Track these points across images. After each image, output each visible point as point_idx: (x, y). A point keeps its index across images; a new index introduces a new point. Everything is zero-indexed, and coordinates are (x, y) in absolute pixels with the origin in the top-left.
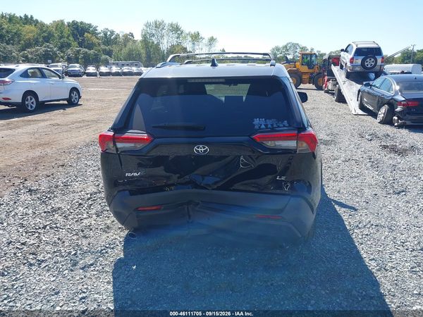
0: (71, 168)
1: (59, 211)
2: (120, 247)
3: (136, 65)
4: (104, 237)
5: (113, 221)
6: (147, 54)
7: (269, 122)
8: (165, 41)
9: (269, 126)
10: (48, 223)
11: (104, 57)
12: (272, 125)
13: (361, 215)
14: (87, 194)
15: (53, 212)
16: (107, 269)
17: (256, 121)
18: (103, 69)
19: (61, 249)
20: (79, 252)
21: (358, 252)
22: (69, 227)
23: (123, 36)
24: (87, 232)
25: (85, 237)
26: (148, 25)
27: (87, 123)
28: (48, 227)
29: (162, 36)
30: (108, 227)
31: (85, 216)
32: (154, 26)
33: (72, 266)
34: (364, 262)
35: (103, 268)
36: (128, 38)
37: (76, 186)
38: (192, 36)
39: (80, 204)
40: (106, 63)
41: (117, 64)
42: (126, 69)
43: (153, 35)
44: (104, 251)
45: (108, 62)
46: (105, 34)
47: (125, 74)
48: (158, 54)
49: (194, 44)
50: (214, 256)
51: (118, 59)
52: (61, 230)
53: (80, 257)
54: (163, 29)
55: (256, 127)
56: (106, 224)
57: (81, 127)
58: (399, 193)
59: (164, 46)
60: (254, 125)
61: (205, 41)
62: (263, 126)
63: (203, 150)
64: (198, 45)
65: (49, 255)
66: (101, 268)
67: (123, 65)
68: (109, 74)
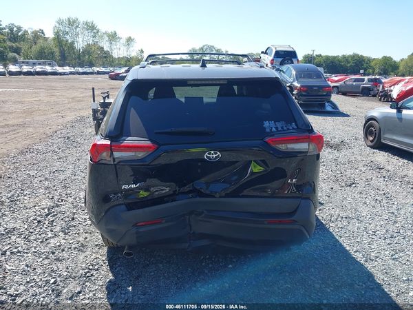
0: (10, 180)
1: (15, 232)
2: (105, 267)
3: (49, 64)
4: (81, 258)
5: (86, 238)
6: (61, 52)
7: (279, 125)
8: (80, 40)
9: (280, 129)
10: (7, 248)
11: (11, 55)
12: (282, 128)
13: (329, 209)
14: (44, 209)
15: (8, 233)
16: (98, 295)
17: (266, 124)
18: (13, 68)
19: (35, 277)
20: (58, 279)
21: (341, 245)
22: (33, 250)
23: (32, 33)
24: (59, 254)
25: (58, 260)
26: (60, 22)
27: (11, 128)
28: (8, 253)
29: (77, 35)
30: (83, 246)
31: (50, 235)
32: (67, 23)
33: (56, 297)
34: (350, 254)
35: (94, 295)
36: (38, 35)
37: (26, 201)
38: (109, 36)
39: (39, 222)
40: (15, 62)
41: (27, 63)
42: (38, 68)
43: (67, 33)
44: (88, 274)
45: (17, 60)
46: (11, 30)
47: (38, 73)
48: (74, 53)
49: (111, 43)
50: (210, 266)
51: (27, 57)
52: (25, 255)
53: (61, 284)
54: (77, 27)
55: (268, 130)
56: (79, 242)
57: (6, 133)
58: (350, 186)
59: (80, 44)
60: (265, 128)
61: (123, 41)
62: (274, 129)
63: (214, 156)
64: (116, 45)
65: (22, 287)
66: (91, 294)
67: (34, 64)
68: (19, 73)
